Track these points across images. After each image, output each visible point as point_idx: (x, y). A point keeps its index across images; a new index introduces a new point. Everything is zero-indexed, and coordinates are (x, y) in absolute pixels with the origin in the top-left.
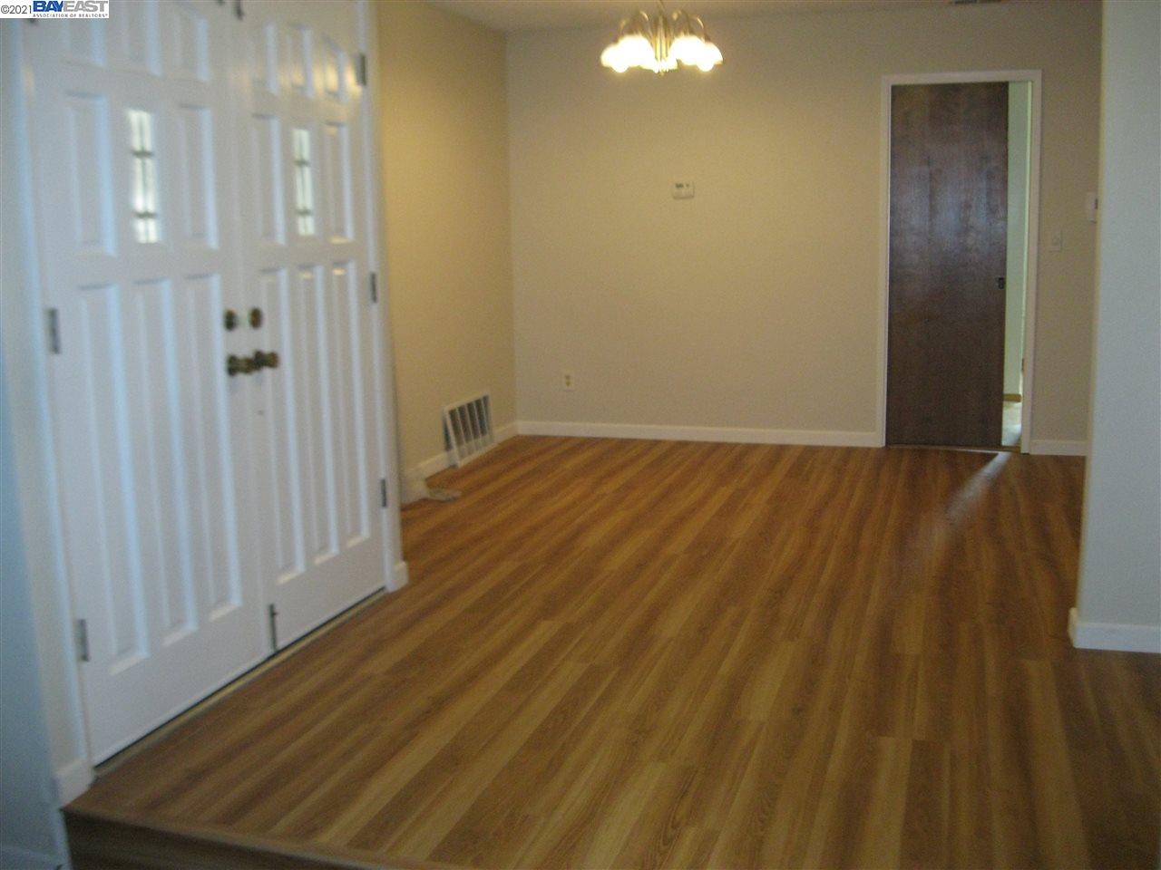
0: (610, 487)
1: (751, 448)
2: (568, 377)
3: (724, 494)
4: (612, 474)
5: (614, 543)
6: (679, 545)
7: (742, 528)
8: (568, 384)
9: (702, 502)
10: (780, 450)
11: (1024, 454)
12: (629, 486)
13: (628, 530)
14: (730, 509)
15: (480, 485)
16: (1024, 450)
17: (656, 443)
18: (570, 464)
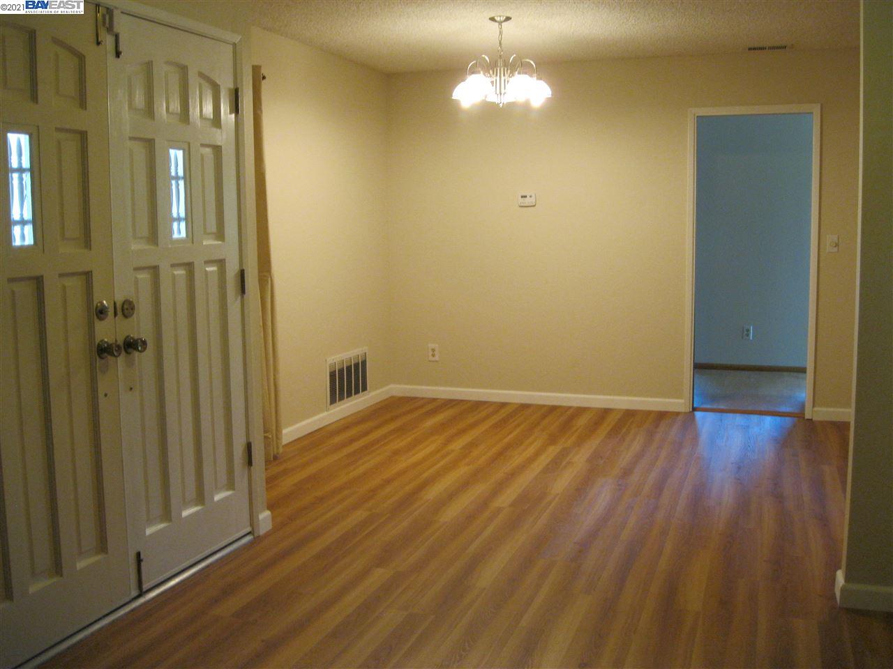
0: (458, 445)
1: (581, 411)
2: (433, 350)
3: (553, 451)
4: (463, 432)
5: (451, 496)
6: (505, 499)
7: (562, 483)
8: (433, 355)
9: (531, 460)
10: (605, 413)
11: (808, 419)
12: (472, 445)
13: (465, 485)
14: (555, 465)
15: (352, 441)
16: (807, 416)
17: (503, 405)
18: (430, 423)
